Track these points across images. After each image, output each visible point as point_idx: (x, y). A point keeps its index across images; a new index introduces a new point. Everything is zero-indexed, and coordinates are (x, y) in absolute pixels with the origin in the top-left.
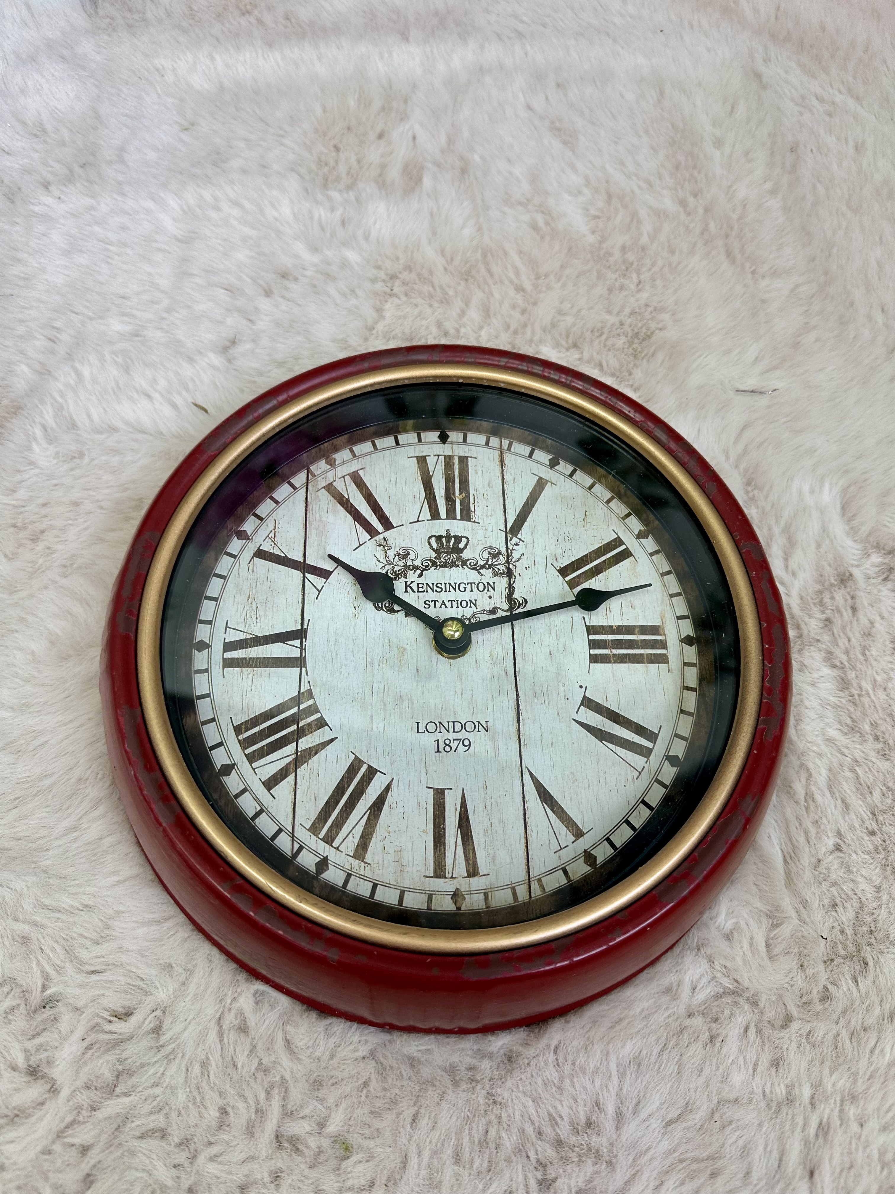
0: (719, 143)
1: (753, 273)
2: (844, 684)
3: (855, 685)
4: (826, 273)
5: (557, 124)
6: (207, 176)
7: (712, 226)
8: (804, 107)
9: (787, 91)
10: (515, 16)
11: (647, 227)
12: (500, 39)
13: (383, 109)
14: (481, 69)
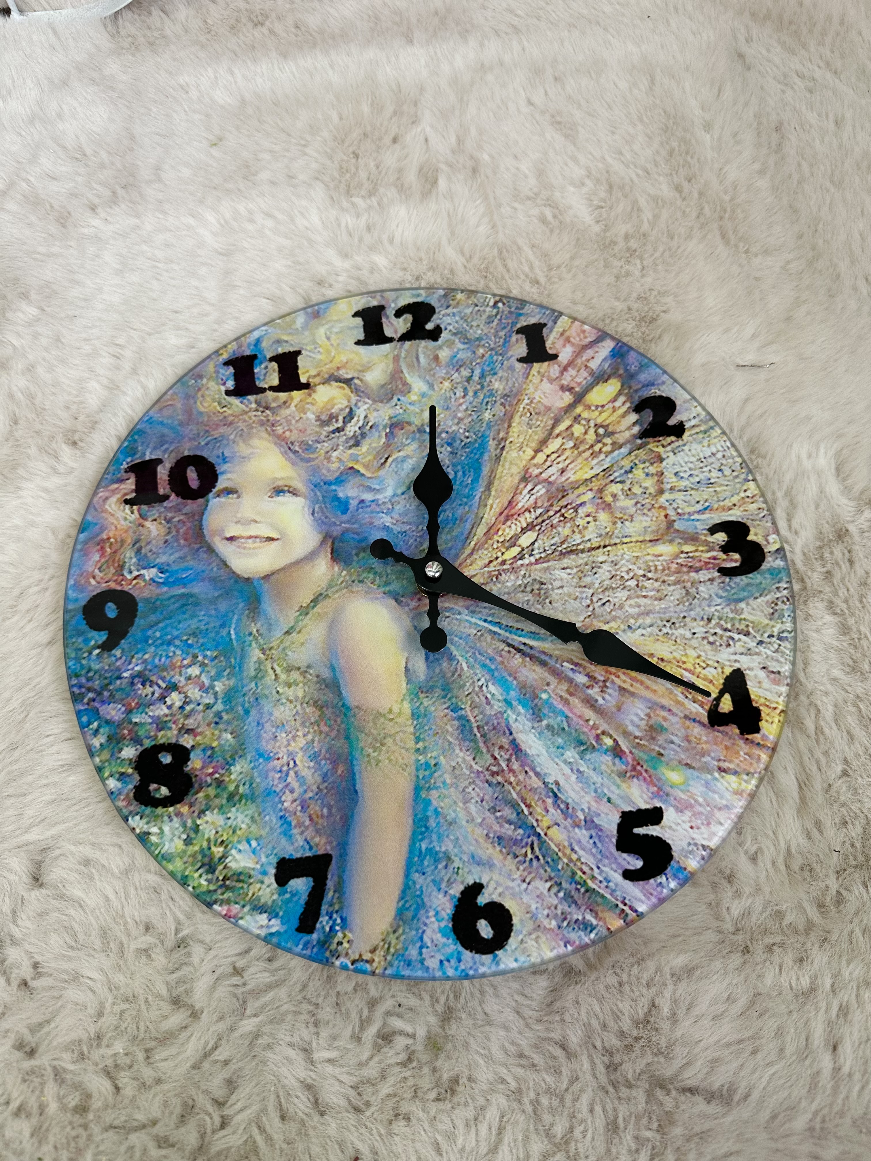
0: (708, 127)
1: (747, 252)
2: (844, 629)
3: (855, 630)
4: (813, 249)
5: (558, 119)
6: (239, 190)
7: (707, 209)
8: (786, 85)
9: (768, 69)
10: (511, 11)
11: (647, 215)
12: (498, 35)
13: (395, 113)
14: (482, 66)
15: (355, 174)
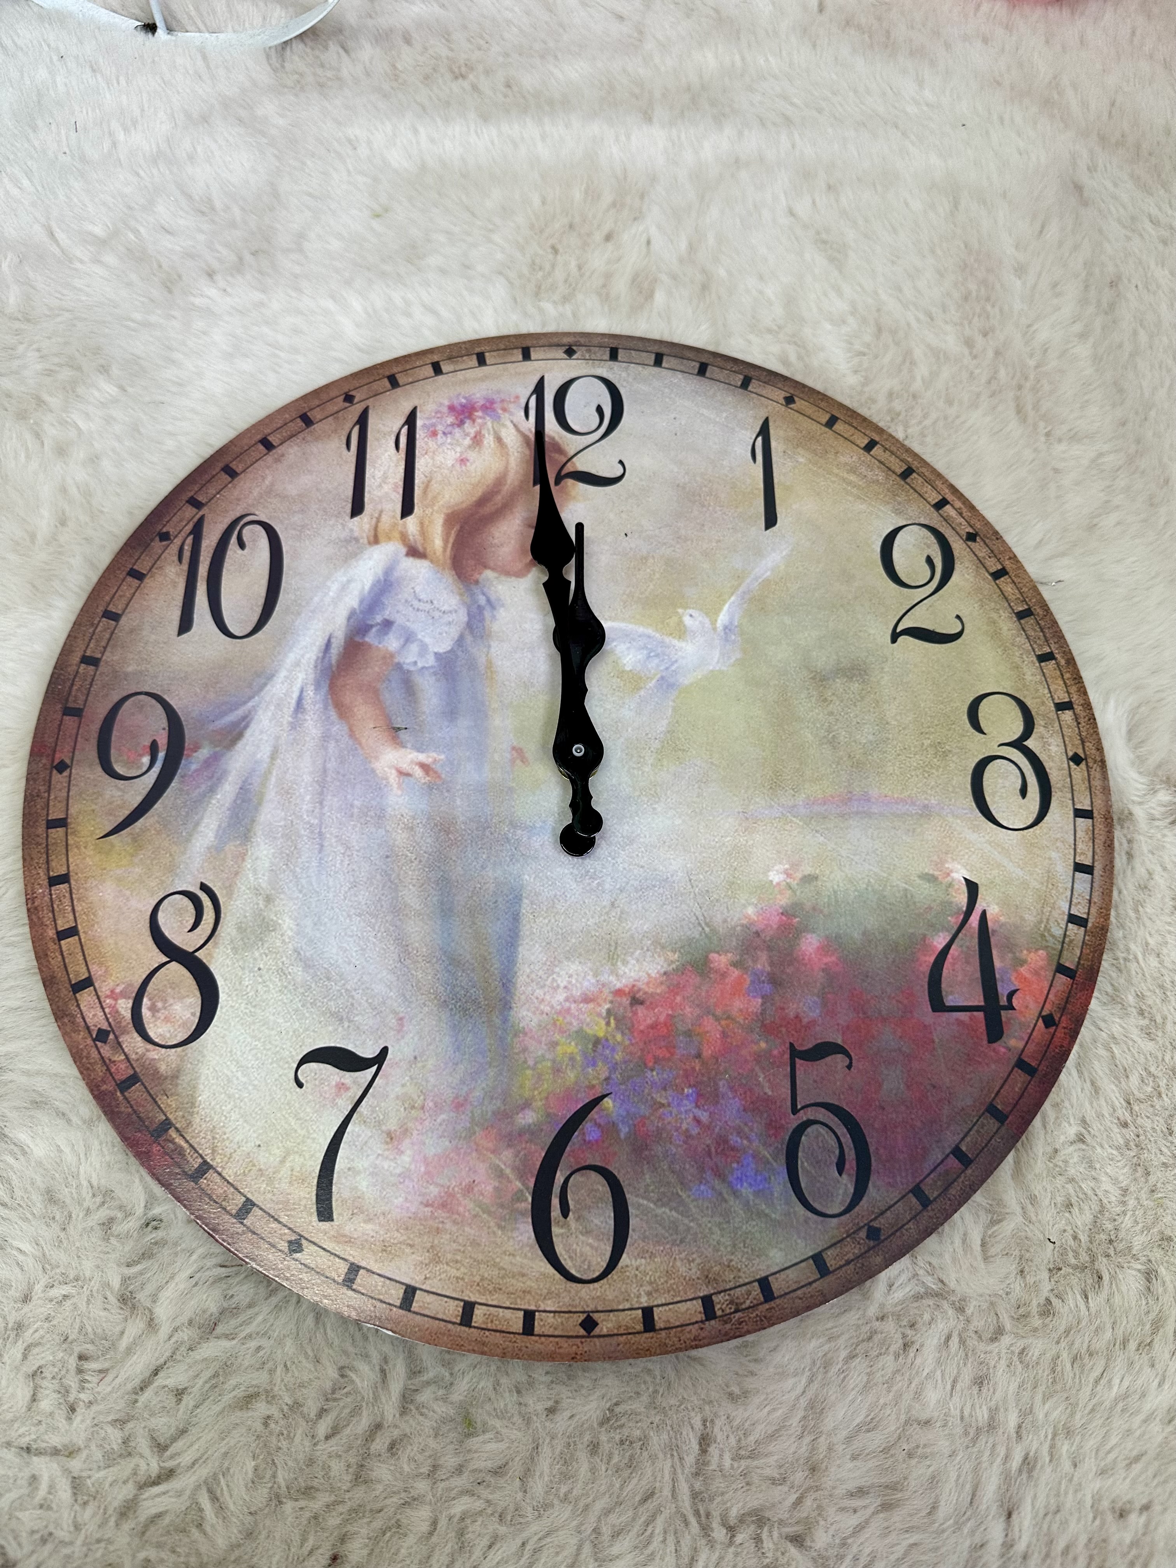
15: (549, 274)
